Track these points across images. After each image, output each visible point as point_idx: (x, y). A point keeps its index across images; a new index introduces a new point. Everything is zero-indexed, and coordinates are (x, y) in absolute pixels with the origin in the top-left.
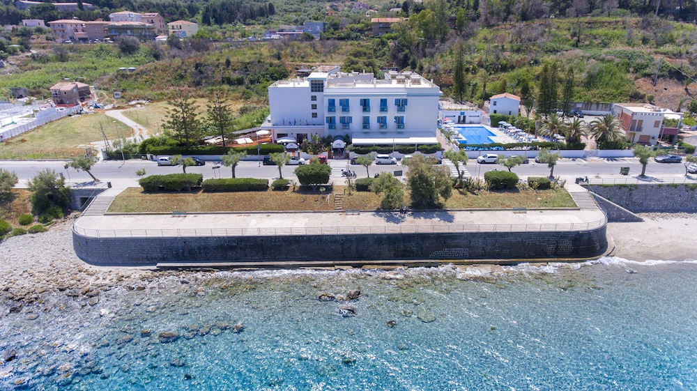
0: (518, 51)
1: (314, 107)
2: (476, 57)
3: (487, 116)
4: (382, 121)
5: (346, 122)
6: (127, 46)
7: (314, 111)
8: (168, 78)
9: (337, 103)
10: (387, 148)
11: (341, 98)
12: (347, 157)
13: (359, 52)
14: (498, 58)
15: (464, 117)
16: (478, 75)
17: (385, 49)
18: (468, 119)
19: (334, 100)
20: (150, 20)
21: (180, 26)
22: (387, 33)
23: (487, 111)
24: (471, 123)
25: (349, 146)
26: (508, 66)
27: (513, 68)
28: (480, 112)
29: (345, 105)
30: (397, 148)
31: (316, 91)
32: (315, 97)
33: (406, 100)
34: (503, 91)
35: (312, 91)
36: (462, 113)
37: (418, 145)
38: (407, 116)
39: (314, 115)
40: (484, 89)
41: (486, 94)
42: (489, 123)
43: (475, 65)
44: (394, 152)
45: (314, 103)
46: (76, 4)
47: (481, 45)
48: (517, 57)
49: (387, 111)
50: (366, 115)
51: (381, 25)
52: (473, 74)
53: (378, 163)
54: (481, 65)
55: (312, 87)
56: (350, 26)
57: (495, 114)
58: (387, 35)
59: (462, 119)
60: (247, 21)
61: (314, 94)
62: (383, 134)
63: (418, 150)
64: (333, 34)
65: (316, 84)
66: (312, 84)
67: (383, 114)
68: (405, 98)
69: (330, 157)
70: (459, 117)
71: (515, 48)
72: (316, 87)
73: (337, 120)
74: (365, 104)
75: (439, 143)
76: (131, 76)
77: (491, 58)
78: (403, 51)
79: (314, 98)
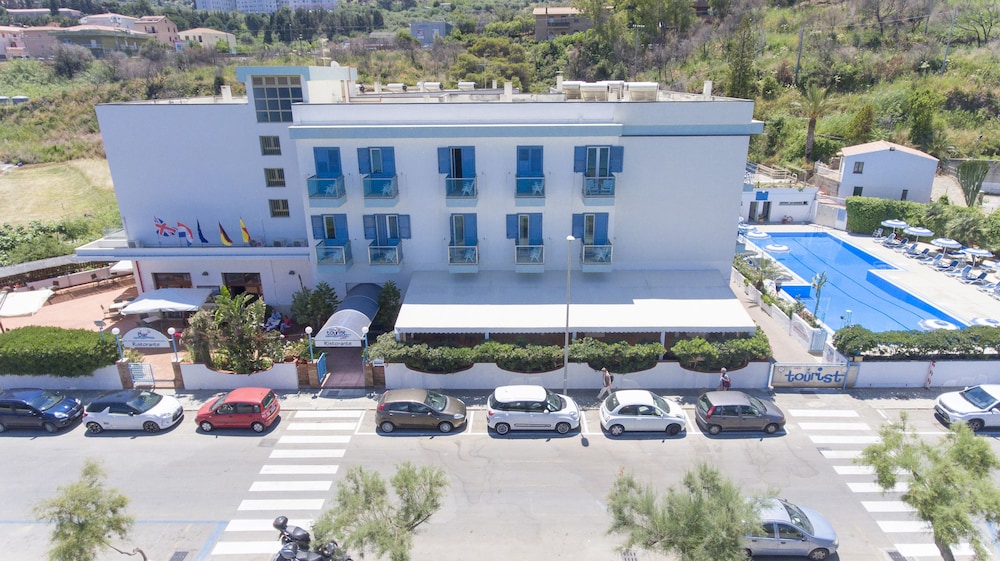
0: (874, 44)
1: (275, 178)
2: (769, 62)
3: (836, 204)
4: (526, 232)
5: (388, 235)
6: (67, 64)
7: (277, 193)
8: (85, 117)
9: (349, 164)
10: (539, 351)
11: (365, 143)
12: (376, 384)
13: (492, 46)
14: (827, 59)
15: (767, 206)
16: (779, 100)
17: (558, 61)
18: (776, 212)
19: (334, 154)
20: (149, 28)
21: (200, 37)
22: (564, 34)
23: (833, 188)
24: (784, 222)
25: (385, 340)
26: (857, 77)
27: (871, 81)
28: (810, 190)
29: (380, 170)
30: (585, 348)
31: (275, 118)
32: (276, 140)
33: (618, 152)
34: (863, 135)
35: (262, 117)
36: (762, 196)
37: (673, 337)
38: (619, 212)
39: (279, 209)
40: (811, 133)
41: (814, 145)
42: (843, 224)
43: (772, 79)
44: (570, 366)
45: (273, 162)
46: (48, 10)
47: (777, 38)
48: (872, 58)
49: (541, 194)
50: (462, 207)
51: (552, 20)
52: (766, 97)
53: (500, 431)
54: (784, 78)
55: (260, 106)
56: (494, 25)
57: (857, 199)
58: (564, 38)
59: (760, 209)
60: (335, 37)
61: (269, 129)
62: (530, 286)
63: (669, 357)
64: (459, 39)
65: (272, 92)
66: (260, 92)
67: (528, 207)
68: (615, 141)
69: (306, 386)
70: (753, 206)
71: (864, 40)
72: (272, 105)
73: (355, 230)
74: (458, 168)
75: (759, 328)
76: (12, 112)
77: (811, 61)
78: (596, 63)
79: (270, 146)
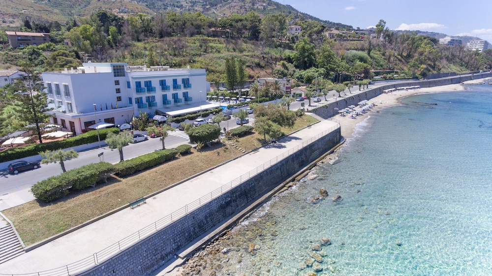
1: (118, 91)
4: (175, 97)
5: (150, 101)
7: (118, 95)
9: (143, 85)
10: (195, 115)
29: (149, 86)
31: (118, 76)
32: (118, 81)
33: (188, 79)
35: (115, 76)
39: (119, 99)
45: (118, 87)
50: (164, 93)
55: (115, 72)
61: (117, 78)
65: (117, 69)
66: (114, 70)
67: (176, 91)
68: (187, 77)
72: (118, 72)
73: (144, 100)
74: (163, 84)
79: (117, 83)
